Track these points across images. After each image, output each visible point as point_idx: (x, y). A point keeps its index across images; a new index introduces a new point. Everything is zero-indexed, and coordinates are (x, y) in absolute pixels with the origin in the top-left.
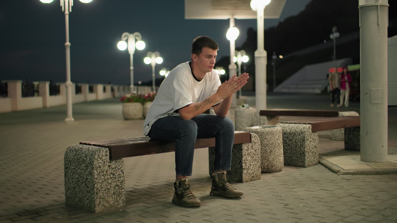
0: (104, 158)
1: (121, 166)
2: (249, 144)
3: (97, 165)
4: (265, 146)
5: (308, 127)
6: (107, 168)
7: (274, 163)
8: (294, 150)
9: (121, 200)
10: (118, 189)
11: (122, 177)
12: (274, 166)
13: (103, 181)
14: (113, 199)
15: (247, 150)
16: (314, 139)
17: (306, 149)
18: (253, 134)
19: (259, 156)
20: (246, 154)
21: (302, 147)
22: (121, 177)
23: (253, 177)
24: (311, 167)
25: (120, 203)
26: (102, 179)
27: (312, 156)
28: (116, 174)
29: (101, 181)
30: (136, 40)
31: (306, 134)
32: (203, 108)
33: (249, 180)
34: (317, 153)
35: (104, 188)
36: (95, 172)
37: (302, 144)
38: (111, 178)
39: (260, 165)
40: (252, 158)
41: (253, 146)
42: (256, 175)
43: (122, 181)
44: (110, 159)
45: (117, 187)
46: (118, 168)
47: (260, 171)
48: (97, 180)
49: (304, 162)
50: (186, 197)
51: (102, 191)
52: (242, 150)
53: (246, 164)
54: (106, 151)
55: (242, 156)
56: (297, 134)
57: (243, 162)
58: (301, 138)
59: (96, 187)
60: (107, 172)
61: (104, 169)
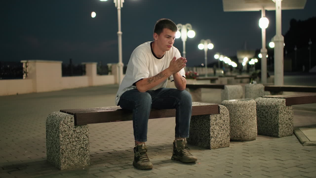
0: (69, 124)
1: (85, 131)
2: (217, 115)
3: (63, 129)
4: (238, 117)
5: (282, 101)
6: (72, 132)
7: (246, 133)
8: (269, 121)
9: (85, 160)
10: (83, 151)
11: (87, 140)
12: (246, 136)
13: (68, 143)
14: (78, 159)
15: (215, 120)
16: (288, 112)
17: (279, 121)
18: (222, 106)
19: (228, 126)
20: (214, 123)
21: (276, 119)
22: (85, 140)
23: (221, 144)
24: (285, 137)
25: (85, 163)
26: (67, 141)
27: (286, 128)
28: (80, 138)
29: (66, 143)
30: (188, 30)
31: (280, 107)
32: (155, 81)
33: (217, 147)
34: (292, 125)
35: (69, 150)
36: (61, 135)
37: (276, 116)
38: (76, 141)
39: (229, 134)
40: (220, 128)
41: (222, 117)
42: (225, 143)
43: (87, 144)
44: (75, 124)
45: (82, 149)
46: (83, 133)
47: (229, 140)
48: (62, 142)
49: (277, 133)
50: (141, 160)
51: (67, 151)
52: (209, 120)
53: (214, 133)
54: (71, 118)
55: (210, 125)
56: (272, 107)
57: (211, 131)
58: (275, 110)
59: (61, 148)
60: (72, 136)
61: (69, 133)
